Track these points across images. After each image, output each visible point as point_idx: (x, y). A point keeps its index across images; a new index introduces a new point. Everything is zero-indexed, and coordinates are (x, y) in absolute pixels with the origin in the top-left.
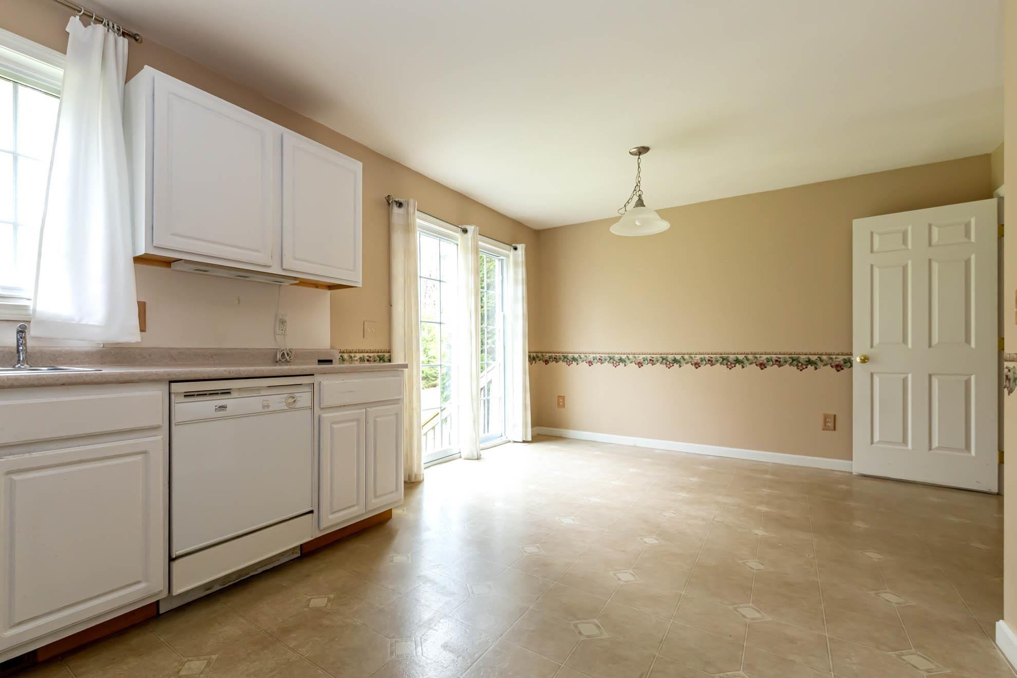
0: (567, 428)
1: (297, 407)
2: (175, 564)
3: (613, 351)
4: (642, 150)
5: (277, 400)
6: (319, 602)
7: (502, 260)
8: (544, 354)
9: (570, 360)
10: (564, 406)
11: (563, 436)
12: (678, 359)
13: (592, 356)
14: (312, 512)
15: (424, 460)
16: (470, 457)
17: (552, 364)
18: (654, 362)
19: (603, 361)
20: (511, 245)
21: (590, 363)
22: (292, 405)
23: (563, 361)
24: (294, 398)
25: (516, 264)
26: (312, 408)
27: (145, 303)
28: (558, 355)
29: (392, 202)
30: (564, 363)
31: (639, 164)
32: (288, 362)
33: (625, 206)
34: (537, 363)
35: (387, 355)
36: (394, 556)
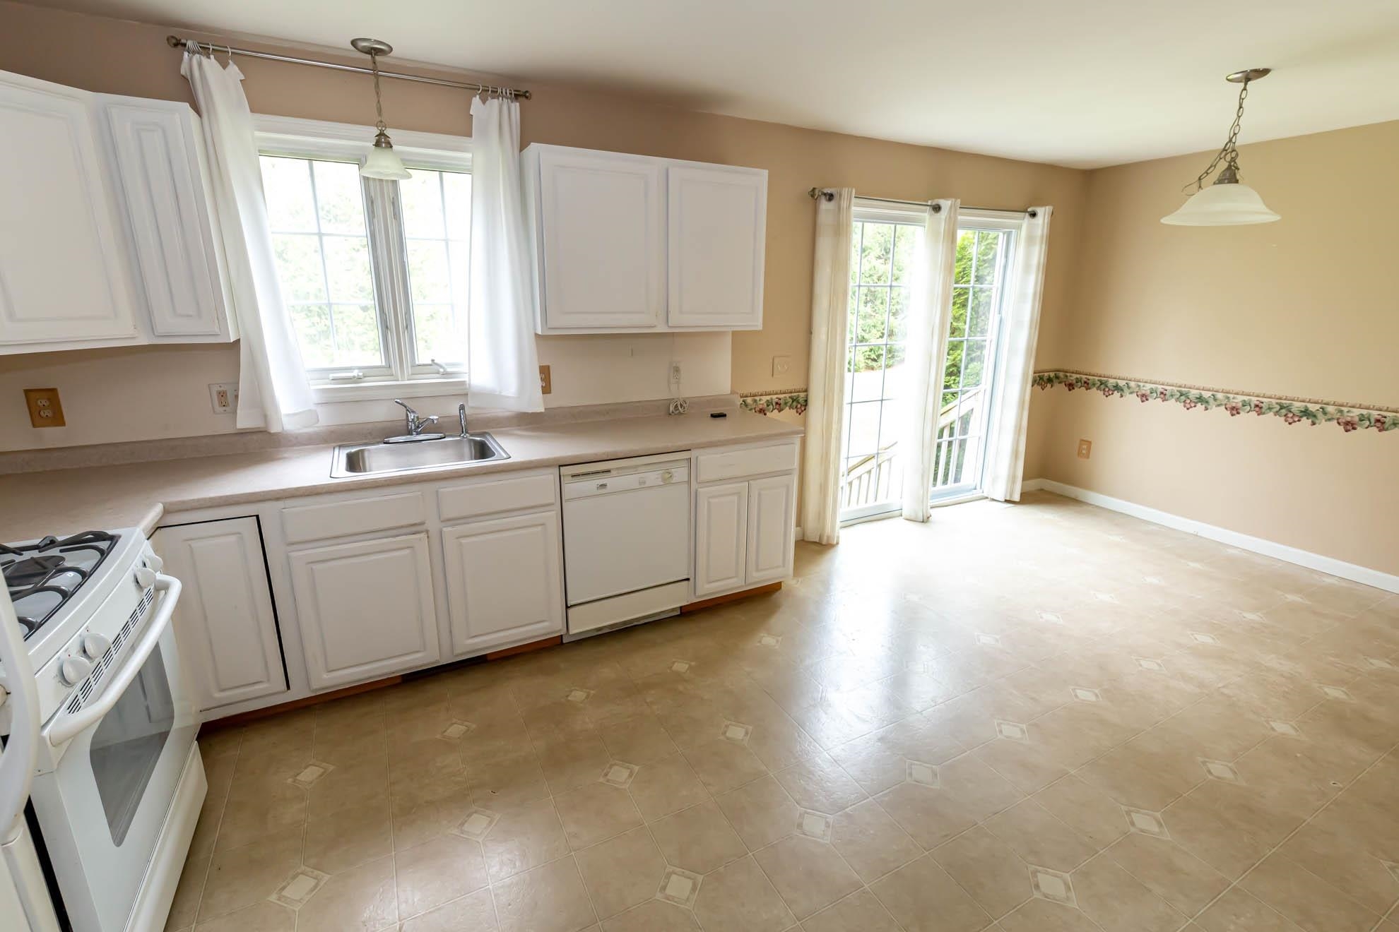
0: (1087, 486)
1: (673, 482)
2: (571, 611)
3: (1188, 383)
4: (1250, 76)
5: (653, 477)
6: (681, 667)
7: (1009, 234)
8: (1068, 374)
9: (1108, 387)
10: (1088, 456)
11: (1079, 499)
12: (1314, 410)
13: (1149, 386)
14: (688, 579)
15: (839, 518)
16: (912, 518)
17: (1079, 391)
18: (1263, 410)
19: (1167, 397)
20: (1025, 211)
21: (1144, 398)
22: (667, 480)
23: (1098, 388)
24: (670, 473)
25: (1030, 240)
26: (689, 482)
27: (548, 367)
28: (1090, 377)
29: (819, 195)
30: (1099, 391)
31: (1241, 99)
32: (682, 414)
33: (1200, 179)
34: (1053, 388)
35: (802, 395)
36: (764, 636)
